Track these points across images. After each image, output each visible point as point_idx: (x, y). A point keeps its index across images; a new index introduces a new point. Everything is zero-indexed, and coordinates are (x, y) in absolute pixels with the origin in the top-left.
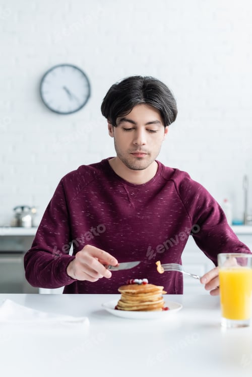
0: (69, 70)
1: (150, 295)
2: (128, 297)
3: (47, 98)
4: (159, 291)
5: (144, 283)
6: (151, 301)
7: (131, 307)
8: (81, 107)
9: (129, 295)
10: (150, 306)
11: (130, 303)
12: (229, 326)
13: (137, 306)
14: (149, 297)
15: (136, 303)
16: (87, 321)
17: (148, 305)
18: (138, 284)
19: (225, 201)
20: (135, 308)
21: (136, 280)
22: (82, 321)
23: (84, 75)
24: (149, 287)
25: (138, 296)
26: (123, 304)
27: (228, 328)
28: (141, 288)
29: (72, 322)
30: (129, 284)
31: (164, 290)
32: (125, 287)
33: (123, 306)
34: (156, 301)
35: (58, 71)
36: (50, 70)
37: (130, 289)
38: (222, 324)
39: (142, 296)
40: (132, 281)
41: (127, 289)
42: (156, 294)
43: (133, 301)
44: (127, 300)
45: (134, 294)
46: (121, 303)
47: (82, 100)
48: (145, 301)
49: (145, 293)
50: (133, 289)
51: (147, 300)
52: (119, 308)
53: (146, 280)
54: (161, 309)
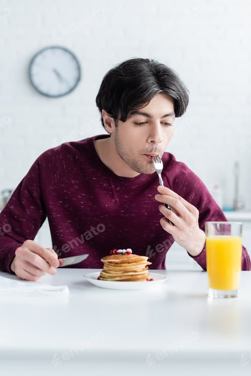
0: (59, 53)
1: (134, 265)
2: (111, 268)
3: (37, 80)
4: (144, 262)
5: (128, 253)
6: (135, 272)
7: (115, 277)
8: (71, 90)
9: (113, 264)
10: (133, 277)
11: (113, 274)
12: (216, 296)
13: (120, 277)
14: (132, 267)
15: (119, 274)
16: (66, 290)
17: (132, 275)
18: (122, 254)
19: (216, 187)
20: (118, 278)
21: (120, 251)
22: (61, 290)
23: (74, 58)
24: (133, 257)
25: (121, 266)
26: (106, 275)
27: (214, 298)
28: (125, 258)
29: (50, 291)
30: (113, 254)
31: (148, 260)
32: (109, 257)
33: (105, 277)
34: (140, 272)
35: (48, 53)
36: (40, 52)
37: (113, 259)
38: (209, 295)
39: (125, 266)
40: (116, 252)
41: (110, 259)
42: (141, 264)
43: (115, 271)
44: (110, 270)
45: (117, 263)
46: (104, 273)
47: (72, 82)
48: (128, 270)
49: (129, 263)
50: (117, 259)
51: (131, 270)
52: (101, 279)
53: (130, 250)
54: (145, 280)
